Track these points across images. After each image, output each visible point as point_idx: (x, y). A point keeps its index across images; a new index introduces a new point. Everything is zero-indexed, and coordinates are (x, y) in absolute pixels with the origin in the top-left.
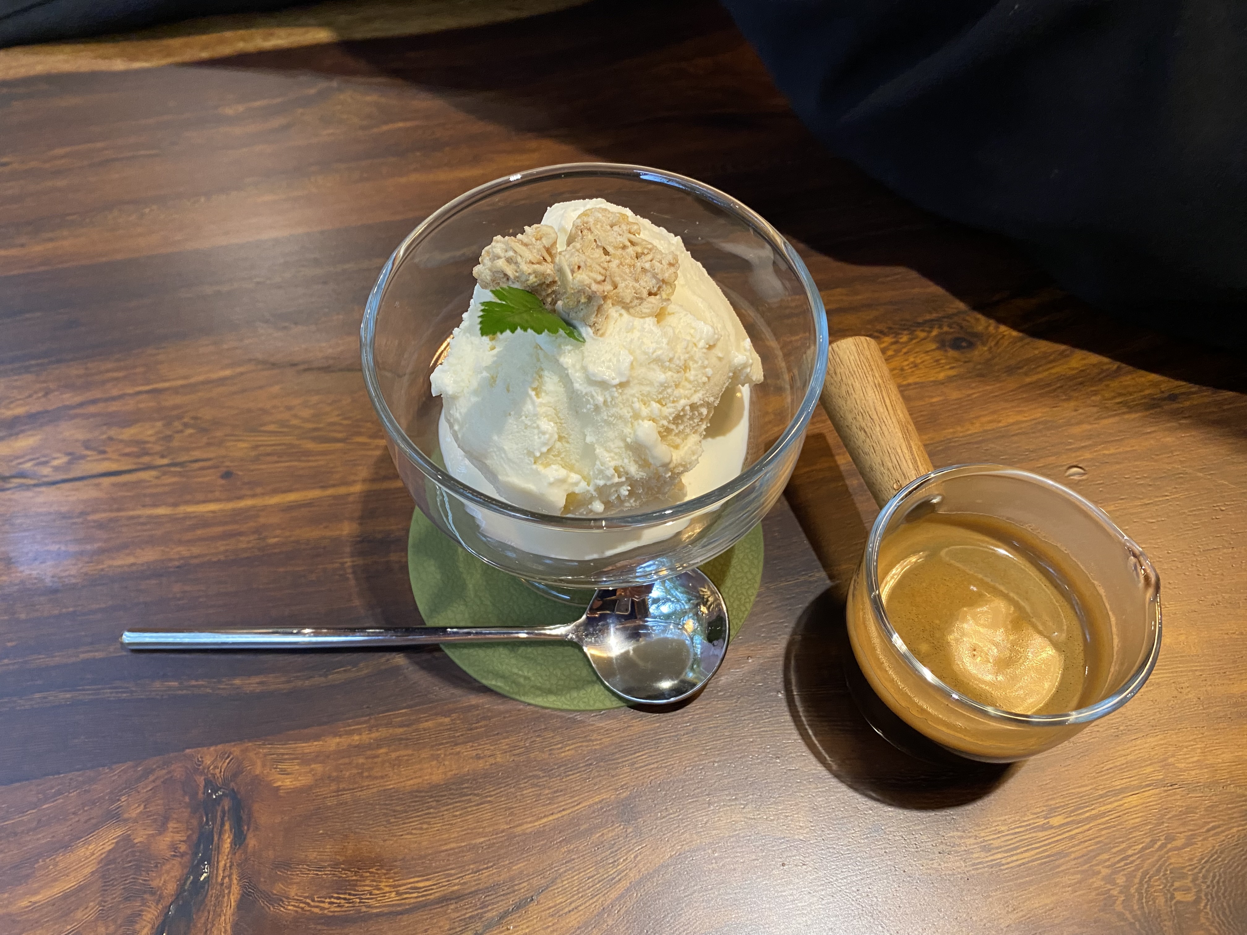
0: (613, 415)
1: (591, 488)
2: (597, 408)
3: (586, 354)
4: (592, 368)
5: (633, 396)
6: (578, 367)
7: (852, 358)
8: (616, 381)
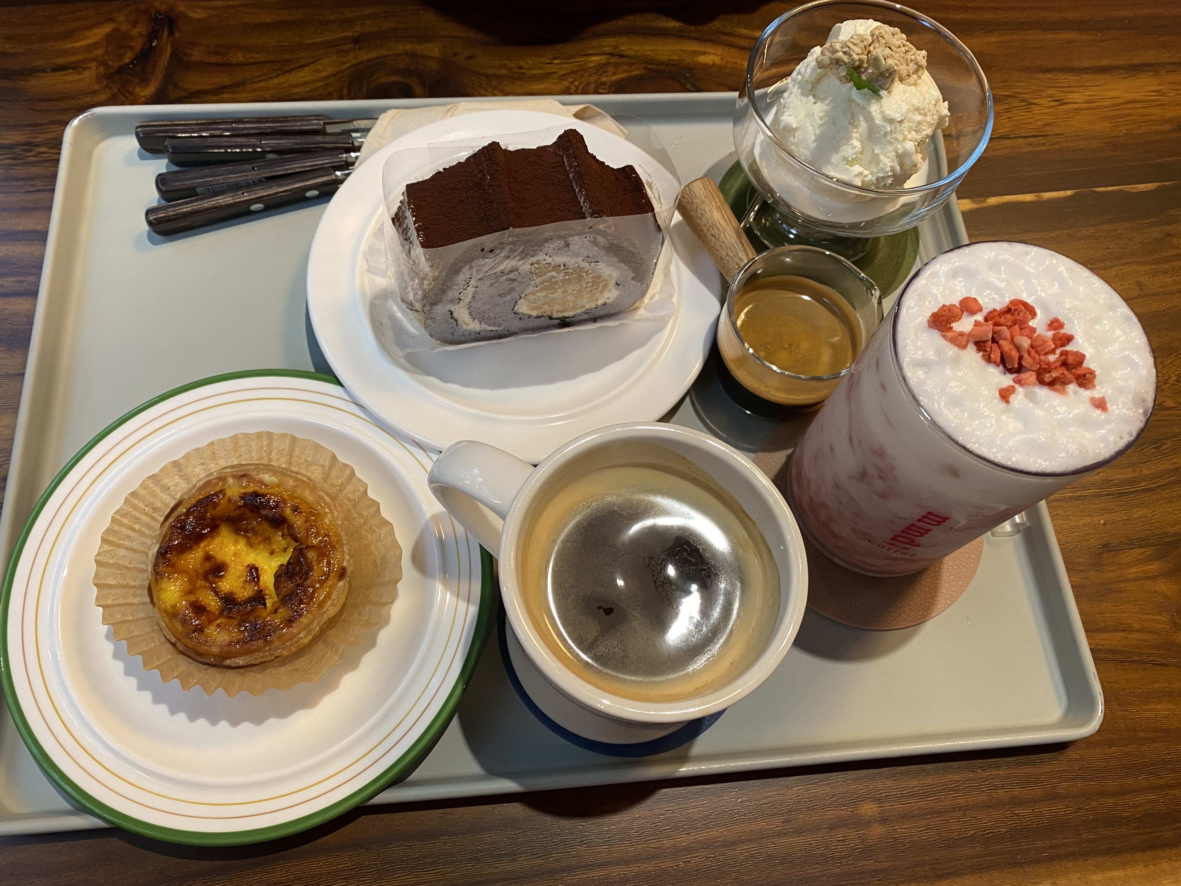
0: (894, 138)
1: (874, 179)
2: (886, 133)
3: (883, 104)
4: (887, 112)
5: (905, 128)
6: (878, 111)
7: (701, 192)
8: (899, 119)
